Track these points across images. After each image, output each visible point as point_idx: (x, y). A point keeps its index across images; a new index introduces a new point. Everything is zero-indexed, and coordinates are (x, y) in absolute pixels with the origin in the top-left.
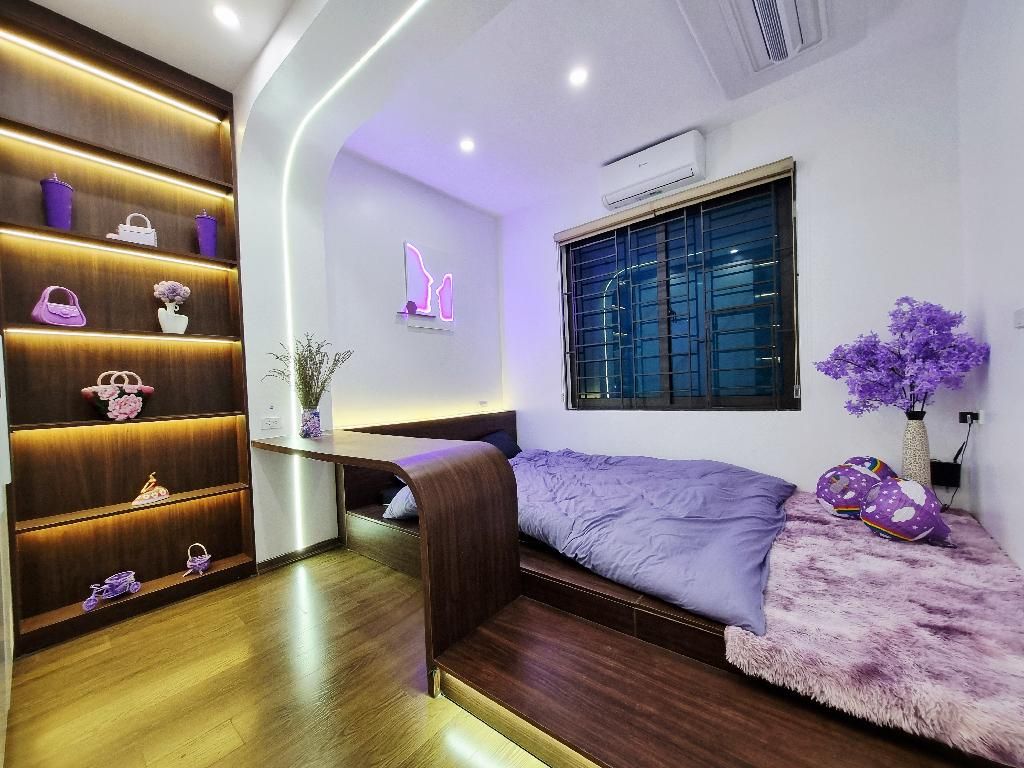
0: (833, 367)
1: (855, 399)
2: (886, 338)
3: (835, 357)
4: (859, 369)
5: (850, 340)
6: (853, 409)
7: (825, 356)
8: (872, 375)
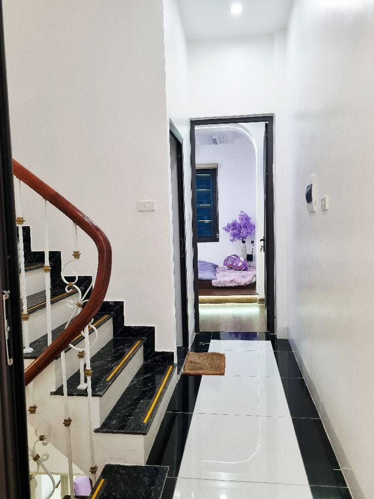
0: (227, 229)
1: (232, 238)
2: (239, 221)
3: (227, 226)
4: (233, 229)
5: (231, 222)
6: (232, 241)
7: (225, 226)
8: (235, 231)
